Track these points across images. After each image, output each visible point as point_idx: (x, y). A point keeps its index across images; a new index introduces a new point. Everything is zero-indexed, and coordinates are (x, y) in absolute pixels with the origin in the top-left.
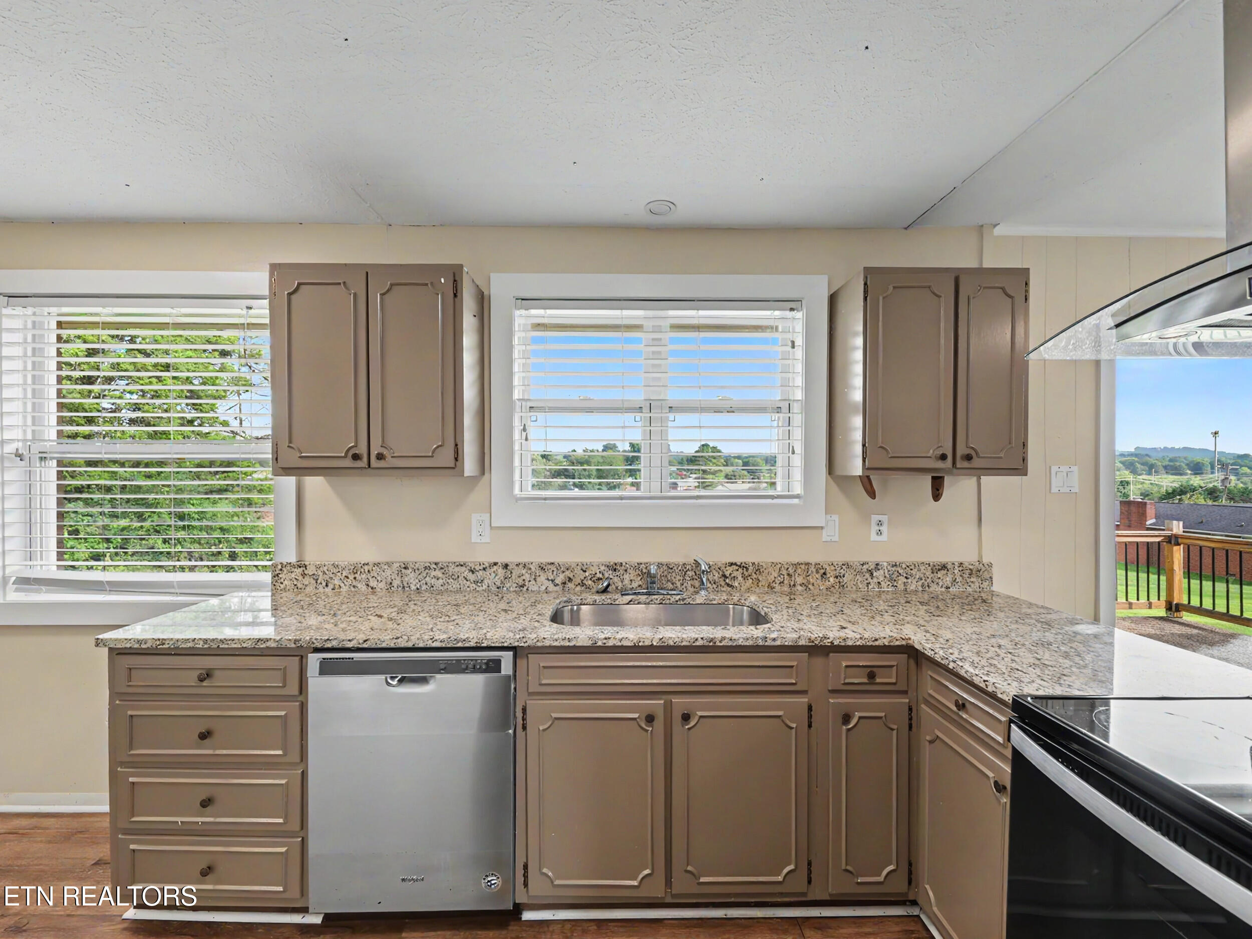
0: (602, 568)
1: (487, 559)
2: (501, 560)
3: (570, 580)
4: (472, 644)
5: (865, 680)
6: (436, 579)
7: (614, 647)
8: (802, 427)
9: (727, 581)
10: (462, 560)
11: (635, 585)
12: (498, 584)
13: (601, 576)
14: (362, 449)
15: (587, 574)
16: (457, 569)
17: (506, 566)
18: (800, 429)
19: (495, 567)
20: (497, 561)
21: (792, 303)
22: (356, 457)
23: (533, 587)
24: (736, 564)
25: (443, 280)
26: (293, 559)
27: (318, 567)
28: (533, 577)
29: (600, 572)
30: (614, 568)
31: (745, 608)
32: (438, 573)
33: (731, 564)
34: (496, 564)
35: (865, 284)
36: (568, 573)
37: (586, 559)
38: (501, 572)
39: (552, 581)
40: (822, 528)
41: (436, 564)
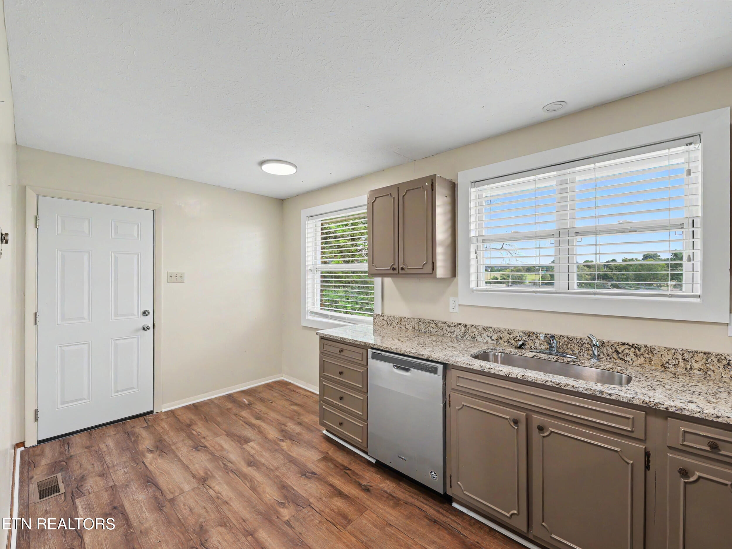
0: (521, 334)
1: (457, 321)
2: (464, 322)
3: (501, 338)
4: (425, 357)
6: (432, 328)
7: (494, 374)
9: (620, 355)
10: (444, 320)
11: (543, 347)
12: (461, 335)
13: (520, 339)
14: (396, 266)
15: (511, 336)
16: (442, 325)
17: (466, 326)
19: (460, 326)
20: (461, 323)
21: (689, 139)
22: (394, 269)
23: (479, 338)
24: (628, 344)
25: (427, 184)
26: (380, 313)
27: (388, 317)
28: (480, 334)
29: (519, 336)
30: (529, 334)
31: (624, 375)
32: (433, 325)
33: (624, 344)
34: (460, 324)
36: (499, 334)
37: (510, 327)
38: (463, 329)
39: (491, 337)
41: (433, 321)
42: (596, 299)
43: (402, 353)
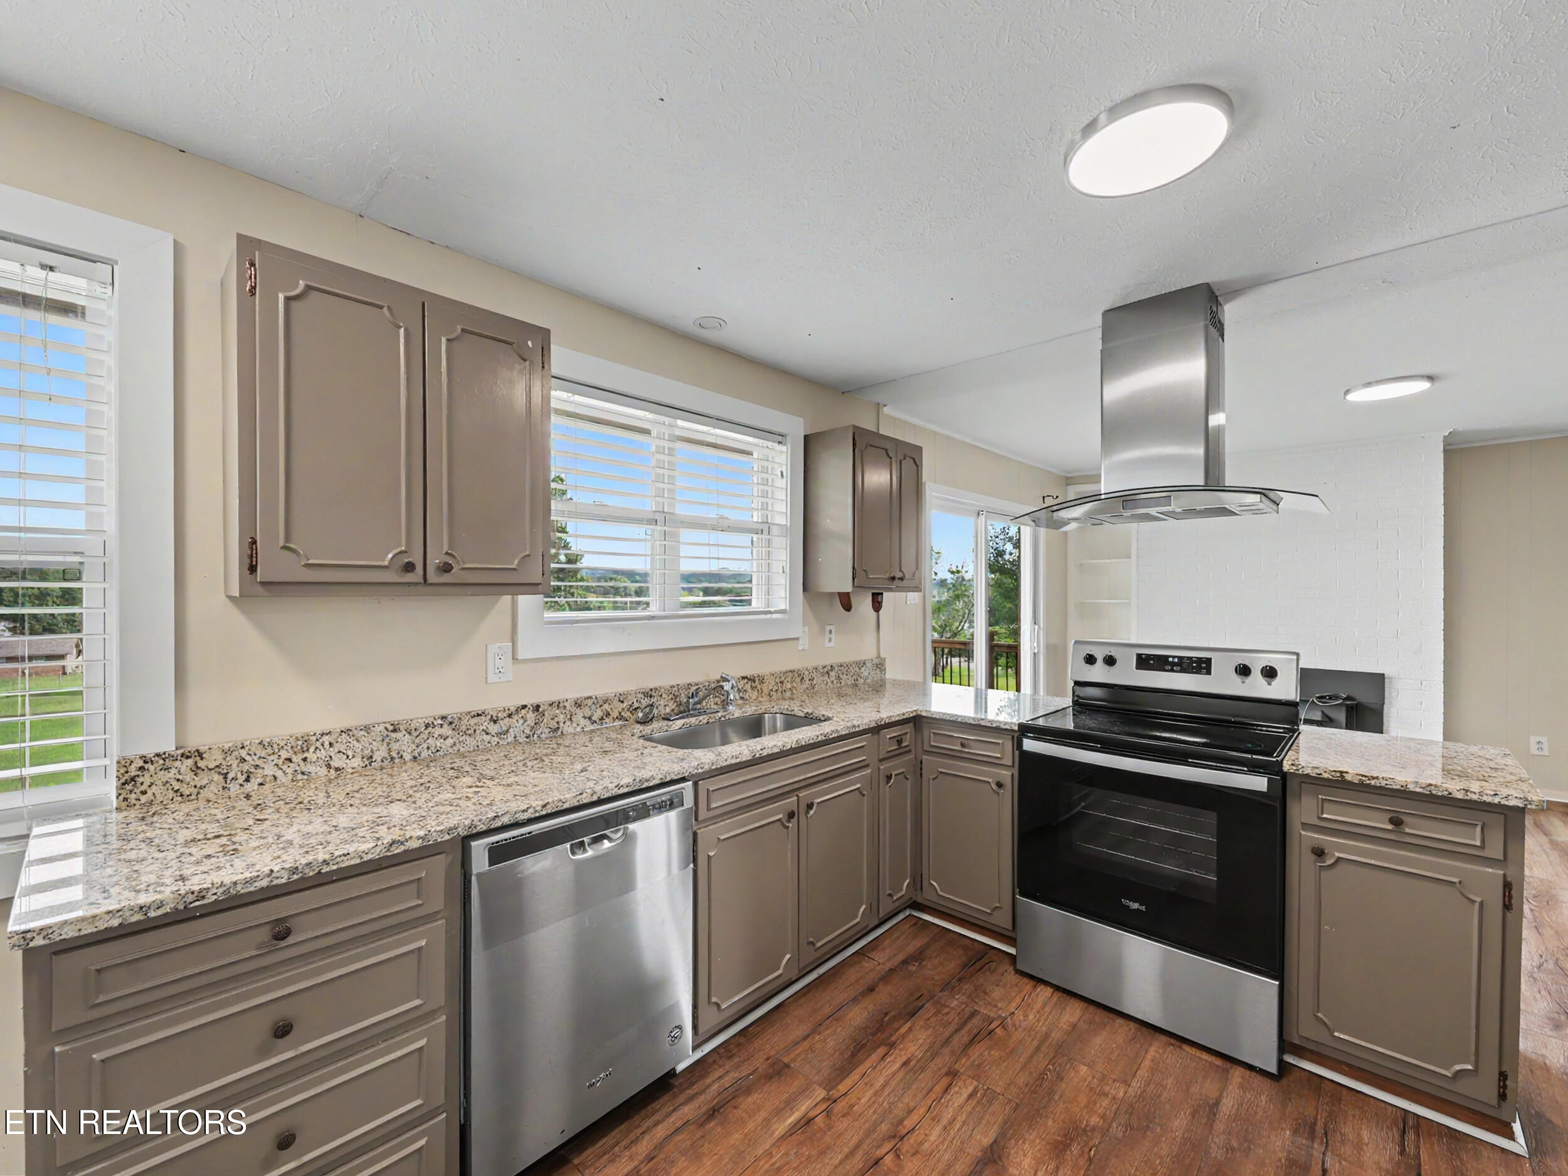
1: (513, 703)
2: (530, 701)
3: (608, 714)
4: (657, 782)
5: (896, 747)
6: (444, 741)
8: (786, 549)
9: (741, 694)
10: (479, 708)
12: (527, 731)
13: (638, 705)
14: (417, 558)
15: (625, 704)
16: (473, 721)
17: (537, 708)
18: (785, 551)
19: (523, 712)
20: (525, 703)
21: (780, 437)
22: (409, 567)
23: (568, 728)
24: (746, 677)
25: (530, 343)
26: (168, 746)
27: (227, 752)
28: (569, 717)
29: (637, 701)
30: (648, 694)
31: (778, 715)
32: (446, 730)
33: (743, 678)
34: (524, 707)
35: (854, 439)
36: (606, 706)
37: (621, 689)
38: (531, 717)
39: (590, 718)
40: (797, 639)
41: (443, 718)
42: (720, 623)
43: (595, 798)
